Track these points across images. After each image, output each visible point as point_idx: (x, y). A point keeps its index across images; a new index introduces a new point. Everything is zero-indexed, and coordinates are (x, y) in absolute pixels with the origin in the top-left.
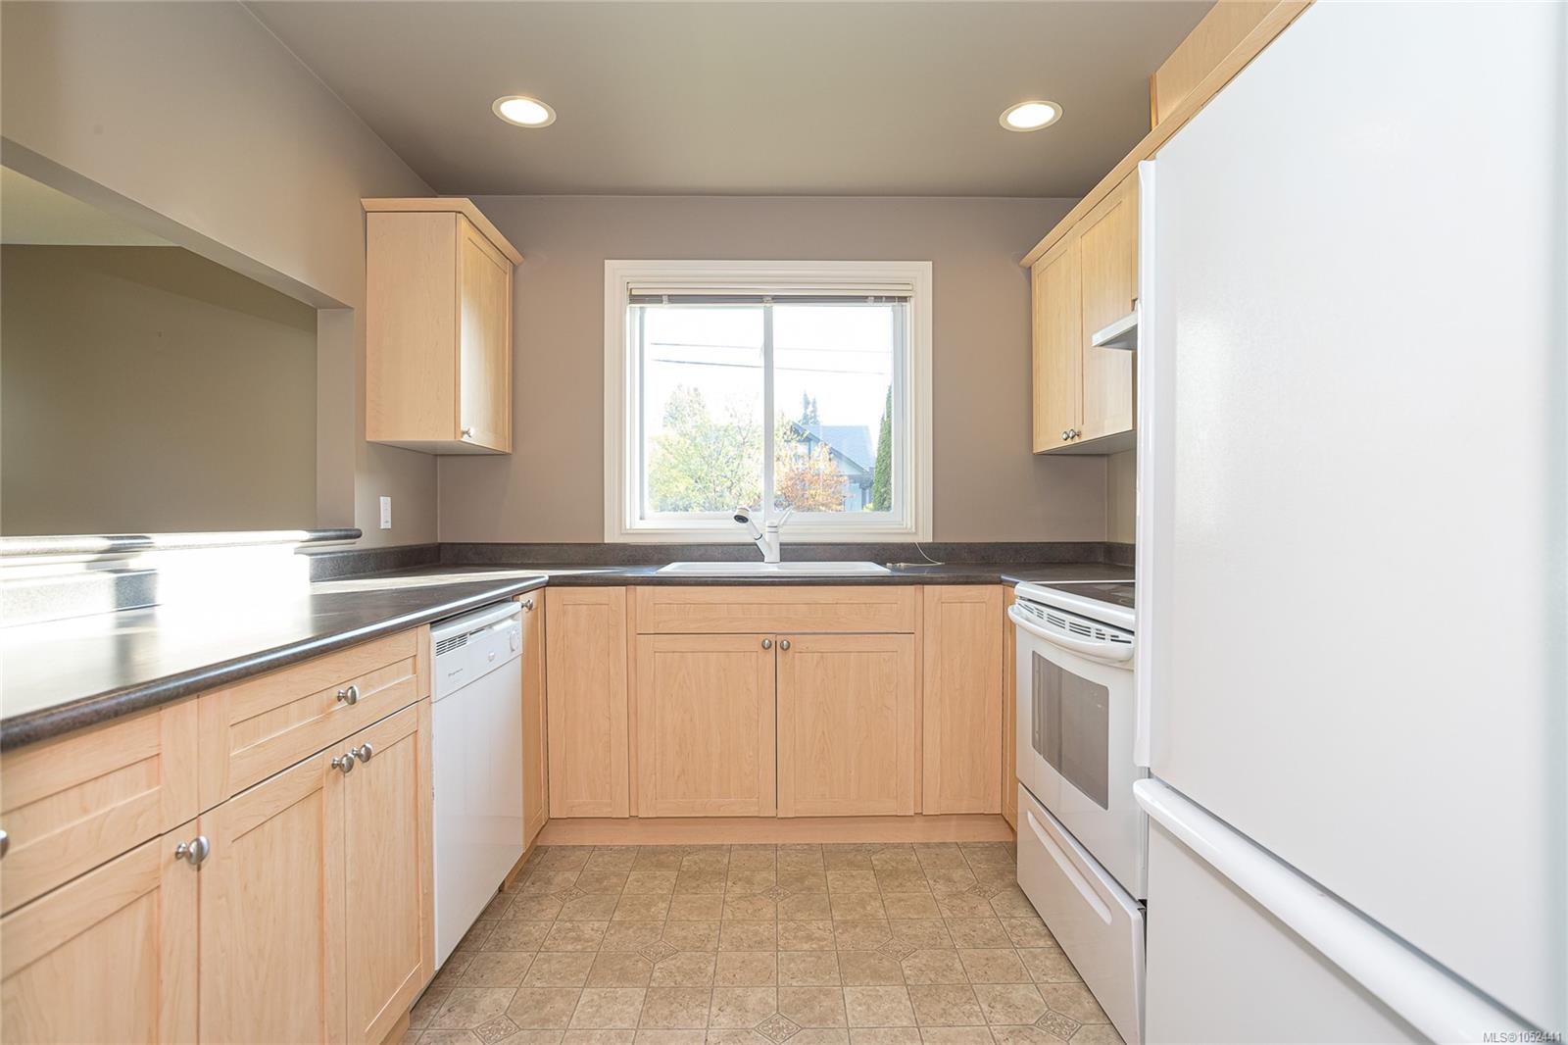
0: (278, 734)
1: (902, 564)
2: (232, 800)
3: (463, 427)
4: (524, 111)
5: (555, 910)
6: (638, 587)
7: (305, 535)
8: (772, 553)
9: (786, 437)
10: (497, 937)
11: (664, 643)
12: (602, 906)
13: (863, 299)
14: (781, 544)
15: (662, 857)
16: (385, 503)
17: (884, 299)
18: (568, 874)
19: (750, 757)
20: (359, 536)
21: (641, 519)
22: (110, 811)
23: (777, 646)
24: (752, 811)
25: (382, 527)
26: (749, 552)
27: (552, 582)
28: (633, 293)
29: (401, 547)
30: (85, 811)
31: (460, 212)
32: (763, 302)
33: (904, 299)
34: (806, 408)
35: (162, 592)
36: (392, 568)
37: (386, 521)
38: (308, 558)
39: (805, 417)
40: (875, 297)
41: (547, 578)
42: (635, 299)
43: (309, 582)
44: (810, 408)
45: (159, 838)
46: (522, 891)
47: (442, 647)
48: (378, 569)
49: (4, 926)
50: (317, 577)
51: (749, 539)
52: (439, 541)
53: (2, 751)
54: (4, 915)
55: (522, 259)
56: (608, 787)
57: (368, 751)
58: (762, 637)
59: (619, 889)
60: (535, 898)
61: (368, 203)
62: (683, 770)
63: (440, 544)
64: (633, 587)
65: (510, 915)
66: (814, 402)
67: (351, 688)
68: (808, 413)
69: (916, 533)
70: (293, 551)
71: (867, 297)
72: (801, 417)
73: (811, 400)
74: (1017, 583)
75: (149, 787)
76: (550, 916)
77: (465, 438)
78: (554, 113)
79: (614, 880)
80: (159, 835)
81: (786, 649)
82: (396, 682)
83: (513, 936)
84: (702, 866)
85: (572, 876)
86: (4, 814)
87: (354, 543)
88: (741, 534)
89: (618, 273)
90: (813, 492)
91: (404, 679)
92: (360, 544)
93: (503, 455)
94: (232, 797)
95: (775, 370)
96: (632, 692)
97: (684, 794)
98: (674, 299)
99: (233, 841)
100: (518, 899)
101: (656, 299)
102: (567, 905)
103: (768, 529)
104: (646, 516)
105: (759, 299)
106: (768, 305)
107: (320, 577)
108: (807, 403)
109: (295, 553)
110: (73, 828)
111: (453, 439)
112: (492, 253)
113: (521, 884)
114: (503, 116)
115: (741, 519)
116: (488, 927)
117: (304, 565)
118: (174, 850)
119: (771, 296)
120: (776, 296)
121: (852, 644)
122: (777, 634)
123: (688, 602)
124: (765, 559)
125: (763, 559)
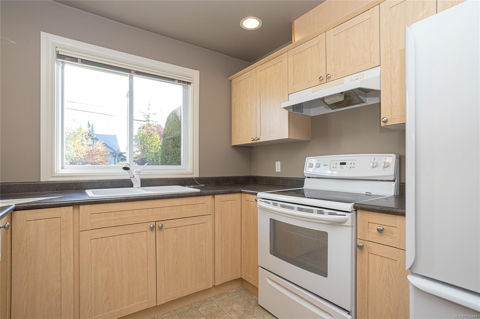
8: (137, 183)
13: (173, 80)
17: (182, 82)
19: (143, 281)
21: (62, 169)
23: (156, 227)
24: (145, 307)
27: (19, 208)
28: (60, 53)
33: (189, 83)
34: (89, 127)
41: (14, 206)
42: (60, 57)
58: (149, 224)
62: (108, 298)
64: (77, 206)
66: (93, 126)
69: (193, 174)
74: (258, 193)
89: (50, 40)
97: (108, 309)
98: (84, 61)
101: (75, 60)
104: (64, 167)
105: (129, 71)
115: (126, 168)
119: (134, 71)
120: (136, 71)
121: (188, 222)
122: (156, 221)
123: (110, 211)
124: (134, 187)
125: (132, 187)
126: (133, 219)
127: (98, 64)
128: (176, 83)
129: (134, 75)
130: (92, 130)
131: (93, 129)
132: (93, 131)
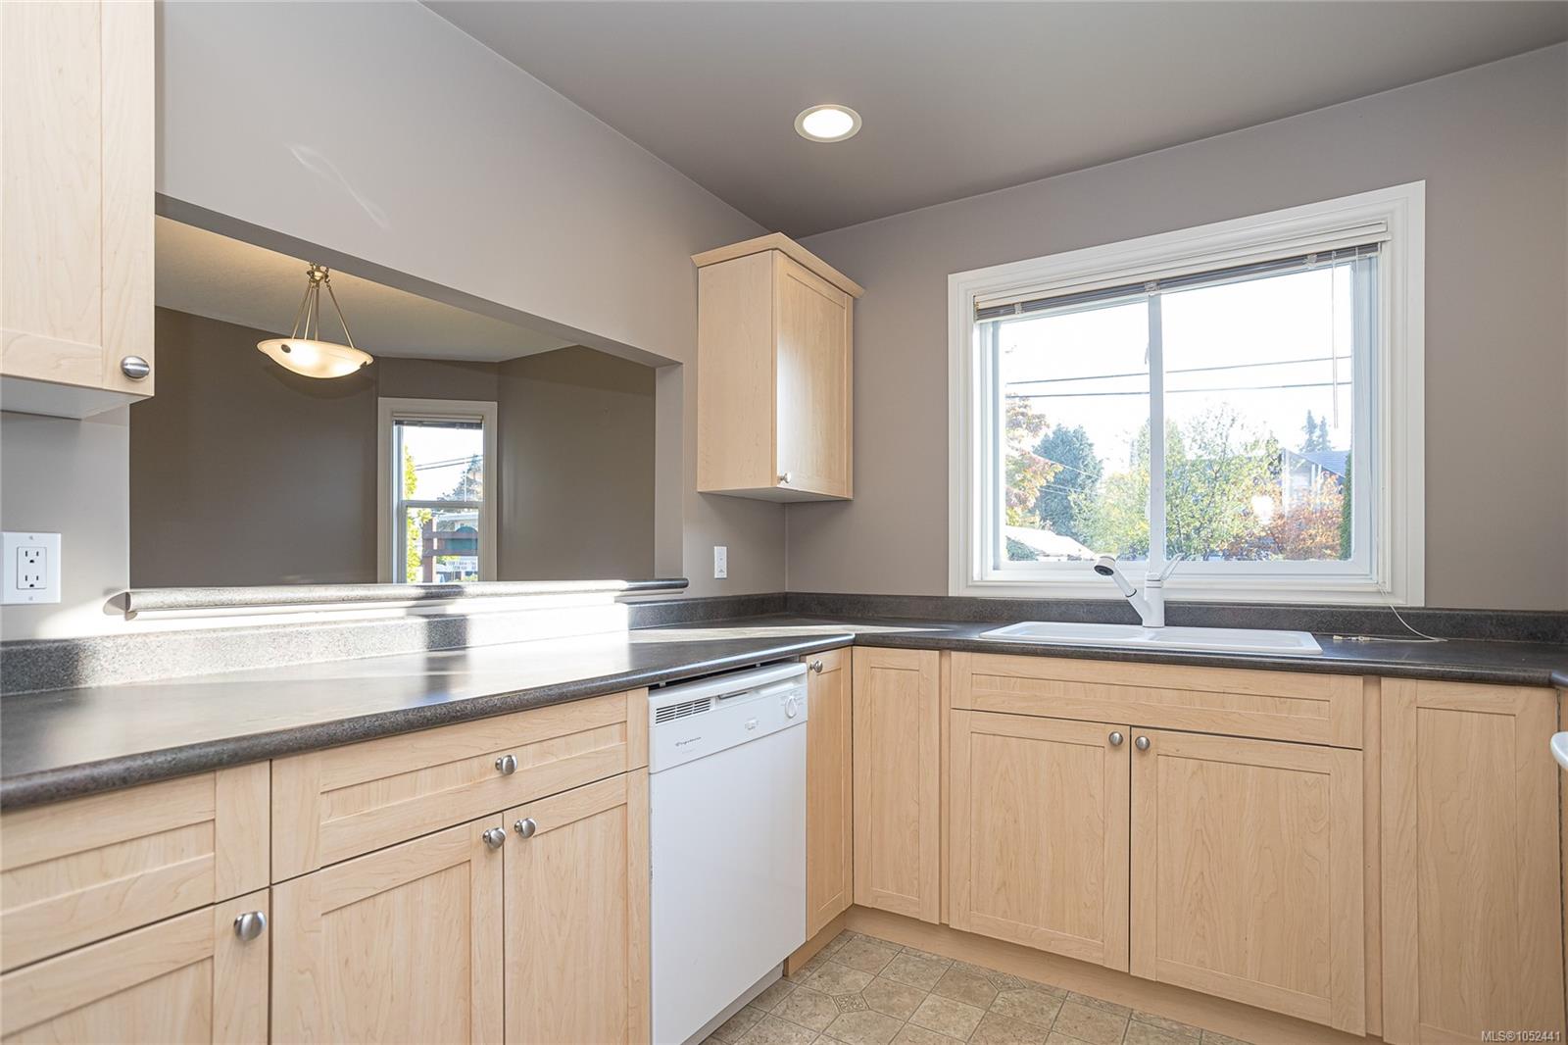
0: (399, 802)
1: (1362, 639)
2: (322, 871)
3: (780, 473)
4: (828, 123)
5: (828, 1019)
6: (953, 653)
7: (624, 584)
8: (1153, 615)
9: (1272, 469)
10: (756, 1033)
11: (984, 722)
12: (879, 1031)
13: (1300, 260)
14: (1165, 602)
15: (975, 984)
16: (720, 554)
17: (1334, 254)
18: (860, 976)
19: (1092, 884)
20: (686, 586)
21: (994, 569)
22: (138, 878)
23: (1133, 743)
24: (1095, 958)
25: (716, 577)
26: (1122, 613)
27: (859, 641)
28: (981, 306)
29: (737, 596)
30: (106, 876)
31: (776, 249)
32: (1144, 291)
34: (1311, 432)
35: (475, 636)
36: (725, 617)
37: (720, 569)
38: (627, 606)
39: (1310, 442)
40: (1319, 254)
41: (854, 636)
42: (982, 313)
43: (627, 629)
44: (1317, 432)
45: (212, 907)
46: (805, 982)
47: (665, 714)
48: (708, 618)
49: (4, 983)
50: (635, 625)
51: (1120, 596)
52: (787, 591)
53: (3, 812)
54: (4, 973)
55: (863, 291)
56: (916, 882)
57: (532, 828)
58: (1110, 729)
59: (908, 1013)
60: (813, 995)
61: (698, 258)
62: (1004, 884)
63: (787, 593)
64: (948, 651)
65: (780, 1010)
66: (1323, 424)
67: (510, 756)
68: (1314, 438)
70: (613, 600)
71: (1305, 256)
72: (1303, 443)
73: (1318, 421)
75: (200, 852)
76: (819, 1025)
77: (782, 485)
78: (860, 118)
79: (907, 999)
80: (212, 904)
81: (1144, 750)
82: (593, 750)
83: (772, 1038)
84: (1020, 1012)
85: (863, 979)
86: (4, 872)
87: (682, 592)
88: (1105, 590)
89: (964, 287)
90: (1313, 532)
91: (603, 748)
92: (688, 594)
93: (846, 501)
94: (322, 868)
95: (1165, 375)
96: (945, 777)
97: (1005, 912)
98: (1029, 306)
99: (323, 915)
100: (797, 992)
101: (1009, 309)
102: (844, 1016)
103: (1147, 584)
104: (1001, 565)
105: (1139, 287)
106: (1152, 294)
107: (638, 624)
108: (1311, 426)
109: (616, 602)
110: (84, 893)
111: (770, 486)
112: (824, 288)
113: (808, 974)
114: (811, 136)
115: (1104, 570)
116: (753, 1018)
117: (623, 613)
118: (234, 921)
119: (1154, 280)
120: (1161, 280)
121: (1250, 753)
122: (1131, 726)
123: (1013, 674)
124: (1144, 624)
125: (1141, 624)
126: (1067, 704)
127: (1062, 298)
128: (1310, 266)
129: (1162, 291)
130: (1321, 440)
131: (1323, 435)
132: (1324, 441)
